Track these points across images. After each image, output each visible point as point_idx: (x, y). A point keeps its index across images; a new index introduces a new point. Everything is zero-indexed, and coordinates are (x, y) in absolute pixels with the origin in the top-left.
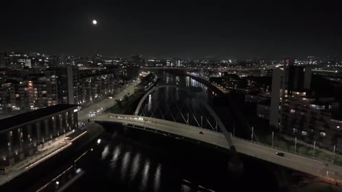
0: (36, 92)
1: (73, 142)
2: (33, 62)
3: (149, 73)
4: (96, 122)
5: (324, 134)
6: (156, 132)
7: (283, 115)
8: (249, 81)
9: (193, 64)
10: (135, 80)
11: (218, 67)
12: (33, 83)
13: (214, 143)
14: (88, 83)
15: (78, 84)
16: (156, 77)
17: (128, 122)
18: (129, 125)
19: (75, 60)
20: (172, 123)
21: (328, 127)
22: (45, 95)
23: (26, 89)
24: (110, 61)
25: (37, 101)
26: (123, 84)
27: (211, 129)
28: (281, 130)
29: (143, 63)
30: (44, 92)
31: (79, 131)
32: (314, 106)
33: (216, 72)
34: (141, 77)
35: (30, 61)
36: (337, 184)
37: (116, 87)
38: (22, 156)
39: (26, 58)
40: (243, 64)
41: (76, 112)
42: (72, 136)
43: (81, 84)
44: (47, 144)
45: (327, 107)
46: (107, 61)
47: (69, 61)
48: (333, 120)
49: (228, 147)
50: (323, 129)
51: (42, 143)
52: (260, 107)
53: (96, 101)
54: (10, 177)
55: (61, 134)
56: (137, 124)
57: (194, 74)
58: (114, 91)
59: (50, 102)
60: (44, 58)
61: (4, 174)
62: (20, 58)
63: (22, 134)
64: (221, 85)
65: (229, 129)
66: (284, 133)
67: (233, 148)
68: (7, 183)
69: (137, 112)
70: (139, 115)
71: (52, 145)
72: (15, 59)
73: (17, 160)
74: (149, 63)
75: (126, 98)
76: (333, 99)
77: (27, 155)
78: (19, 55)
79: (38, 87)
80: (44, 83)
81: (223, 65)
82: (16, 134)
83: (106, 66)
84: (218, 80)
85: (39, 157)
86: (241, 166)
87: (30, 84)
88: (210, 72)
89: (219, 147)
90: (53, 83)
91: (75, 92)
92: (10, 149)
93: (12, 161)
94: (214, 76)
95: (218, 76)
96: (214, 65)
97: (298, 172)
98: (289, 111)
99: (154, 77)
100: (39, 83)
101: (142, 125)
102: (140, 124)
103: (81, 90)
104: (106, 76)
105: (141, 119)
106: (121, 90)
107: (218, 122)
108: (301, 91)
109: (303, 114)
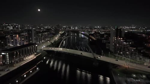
0: (20, 39)
1: (36, 57)
2: (13, 28)
3: (63, 32)
4: (44, 50)
5: (128, 53)
6: (67, 53)
7: (114, 47)
8: (105, 35)
9: (82, 28)
10: (58, 35)
11: (93, 29)
12: (19, 36)
13: (88, 56)
14: (39, 36)
15: (36, 36)
16: (67, 34)
17: (57, 50)
18: (57, 51)
19: (31, 27)
20: (73, 50)
21: (129, 50)
22: (23, 40)
23: (16, 38)
24: (47, 27)
25: (20, 43)
26: (53, 36)
27: (88, 52)
28: (114, 52)
29: (61, 28)
30: (23, 39)
31: (38, 53)
32: (125, 43)
33: (92, 32)
34: (60, 34)
35: (12, 27)
36: (129, 68)
37: (50, 38)
38: (19, 61)
39: (10, 26)
40: (104, 28)
41: (37, 46)
42: (35, 55)
43: (37, 36)
44: (26, 57)
45: (129, 43)
46: (45, 27)
47: (29, 27)
48: (131, 48)
49: (93, 58)
50: (127, 51)
51: (25, 57)
52: (107, 44)
53: (43, 43)
54: (16, 68)
55: (32, 54)
56: (60, 51)
57: (82, 32)
58: (50, 39)
59: (25, 43)
60: (18, 26)
61: (14, 67)
62: (8, 26)
63: (19, 53)
64: (93, 37)
65: (94, 52)
66: (114, 53)
67: (95, 57)
68: (15, 69)
69: (59, 47)
70: (60, 47)
71: (29, 58)
72: (6, 26)
73: (17, 62)
74: (64, 28)
75: (55, 42)
76: (132, 40)
77: (20, 61)
78: (7, 25)
79: (20, 37)
80: (23, 35)
81: (95, 29)
82: (17, 53)
83: (45, 29)
84: (92, 35)
85: (25, 62)
86: (98, 64)
87: (17, 36)
88: (89, 32)
89: (90, 58)
90: (26, 35)
91: (35, 39)
92: (15, 58)
93: (15, 62)
94: (91, 33)
95: (92, 33)
96: (91, 29)
97: (117, 65)
98: (116, 45)
99: (66, 34)
100: (21, 36)
101: (62, 51)
102: (61, 51)
103: (37, 38)
104: (47, 33)
105: (61, 49)
106: (52, 39)
107: (90, 50)
108: (121, 38)
109: (121, 46)
